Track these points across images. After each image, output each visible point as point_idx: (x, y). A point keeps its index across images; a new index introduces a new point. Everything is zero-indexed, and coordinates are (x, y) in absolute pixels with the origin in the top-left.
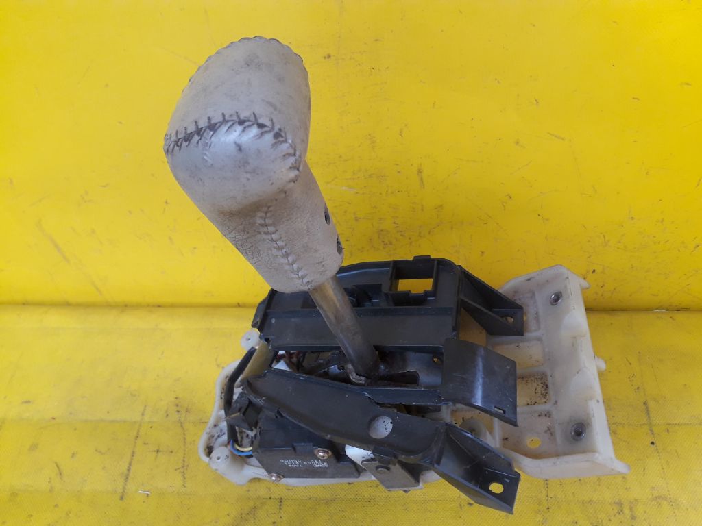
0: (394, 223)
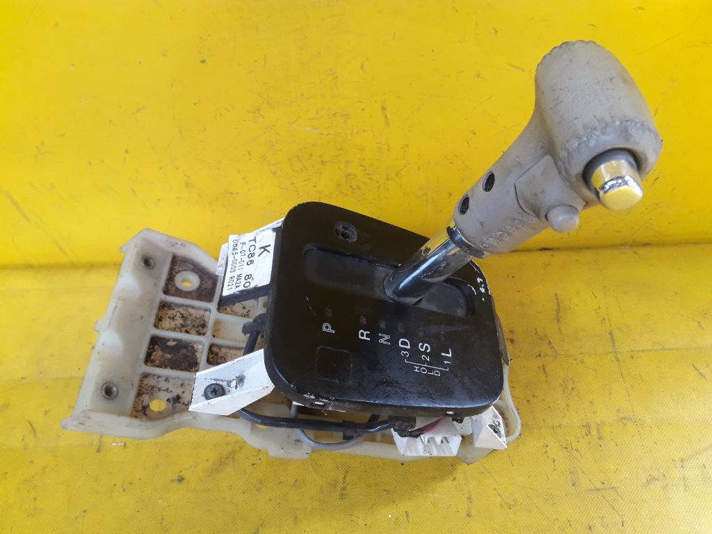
0: (361, 166)
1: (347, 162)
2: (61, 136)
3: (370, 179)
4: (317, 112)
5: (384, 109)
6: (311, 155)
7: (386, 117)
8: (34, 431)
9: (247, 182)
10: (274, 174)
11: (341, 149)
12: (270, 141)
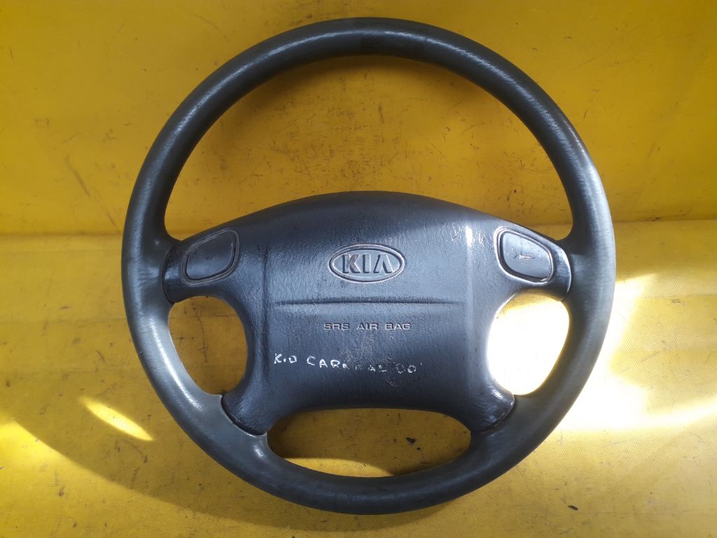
1: (350, 151)
2: (127, 125)
3: (367, 165)
4: (329, 111)
5: (380, 109)
6: (322, 145)
7: (382, 116)
8: (103, 358)
9: (270, 166)
10: (292, 160)
11: (346, 141)
12: (291, 133)
